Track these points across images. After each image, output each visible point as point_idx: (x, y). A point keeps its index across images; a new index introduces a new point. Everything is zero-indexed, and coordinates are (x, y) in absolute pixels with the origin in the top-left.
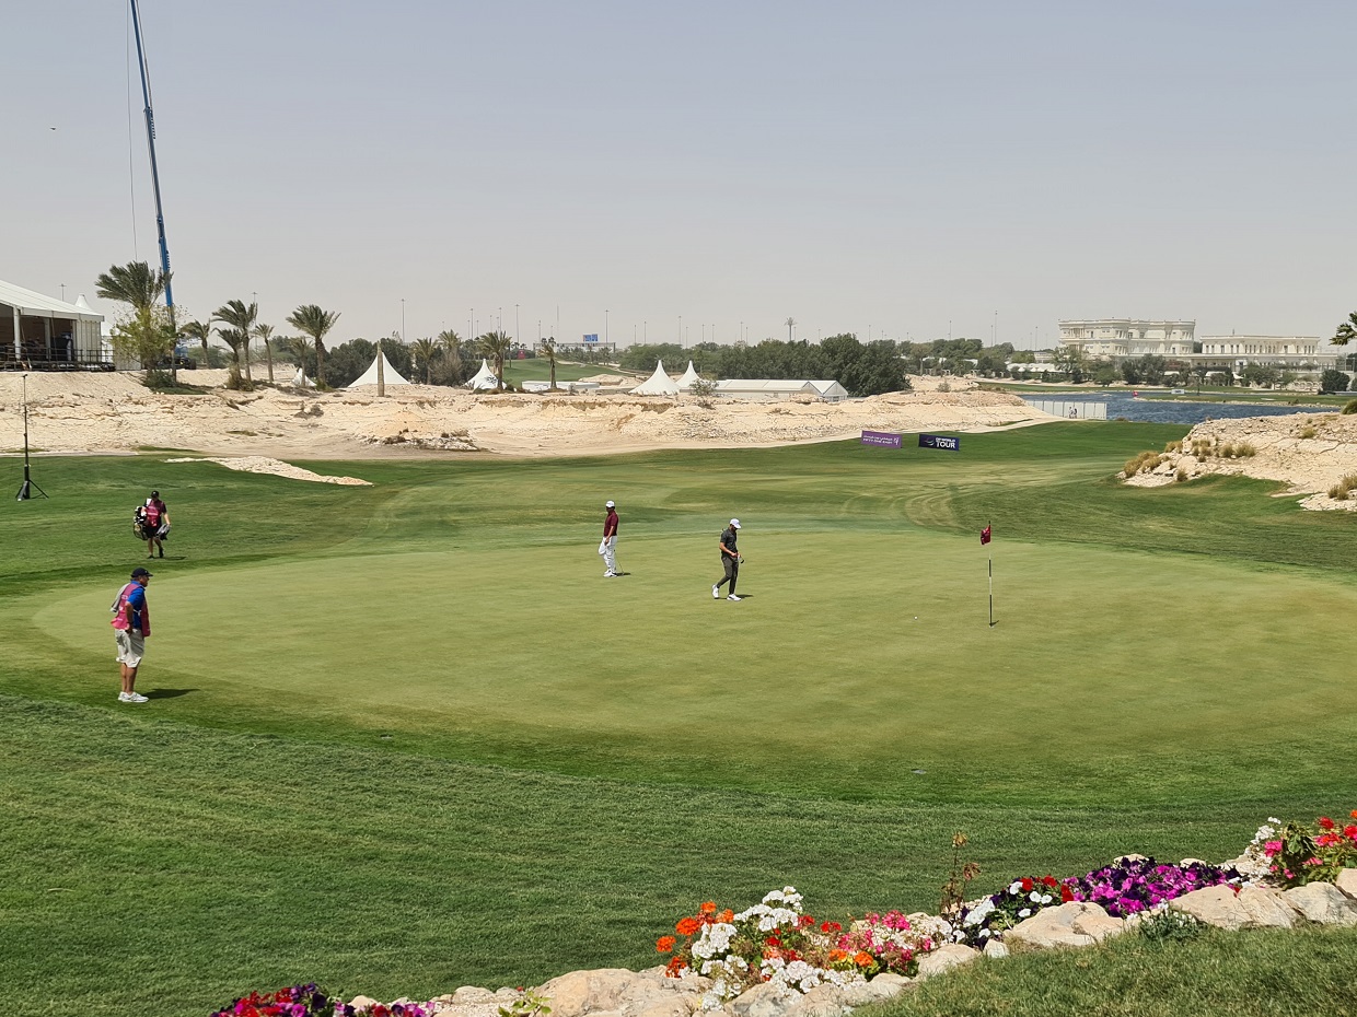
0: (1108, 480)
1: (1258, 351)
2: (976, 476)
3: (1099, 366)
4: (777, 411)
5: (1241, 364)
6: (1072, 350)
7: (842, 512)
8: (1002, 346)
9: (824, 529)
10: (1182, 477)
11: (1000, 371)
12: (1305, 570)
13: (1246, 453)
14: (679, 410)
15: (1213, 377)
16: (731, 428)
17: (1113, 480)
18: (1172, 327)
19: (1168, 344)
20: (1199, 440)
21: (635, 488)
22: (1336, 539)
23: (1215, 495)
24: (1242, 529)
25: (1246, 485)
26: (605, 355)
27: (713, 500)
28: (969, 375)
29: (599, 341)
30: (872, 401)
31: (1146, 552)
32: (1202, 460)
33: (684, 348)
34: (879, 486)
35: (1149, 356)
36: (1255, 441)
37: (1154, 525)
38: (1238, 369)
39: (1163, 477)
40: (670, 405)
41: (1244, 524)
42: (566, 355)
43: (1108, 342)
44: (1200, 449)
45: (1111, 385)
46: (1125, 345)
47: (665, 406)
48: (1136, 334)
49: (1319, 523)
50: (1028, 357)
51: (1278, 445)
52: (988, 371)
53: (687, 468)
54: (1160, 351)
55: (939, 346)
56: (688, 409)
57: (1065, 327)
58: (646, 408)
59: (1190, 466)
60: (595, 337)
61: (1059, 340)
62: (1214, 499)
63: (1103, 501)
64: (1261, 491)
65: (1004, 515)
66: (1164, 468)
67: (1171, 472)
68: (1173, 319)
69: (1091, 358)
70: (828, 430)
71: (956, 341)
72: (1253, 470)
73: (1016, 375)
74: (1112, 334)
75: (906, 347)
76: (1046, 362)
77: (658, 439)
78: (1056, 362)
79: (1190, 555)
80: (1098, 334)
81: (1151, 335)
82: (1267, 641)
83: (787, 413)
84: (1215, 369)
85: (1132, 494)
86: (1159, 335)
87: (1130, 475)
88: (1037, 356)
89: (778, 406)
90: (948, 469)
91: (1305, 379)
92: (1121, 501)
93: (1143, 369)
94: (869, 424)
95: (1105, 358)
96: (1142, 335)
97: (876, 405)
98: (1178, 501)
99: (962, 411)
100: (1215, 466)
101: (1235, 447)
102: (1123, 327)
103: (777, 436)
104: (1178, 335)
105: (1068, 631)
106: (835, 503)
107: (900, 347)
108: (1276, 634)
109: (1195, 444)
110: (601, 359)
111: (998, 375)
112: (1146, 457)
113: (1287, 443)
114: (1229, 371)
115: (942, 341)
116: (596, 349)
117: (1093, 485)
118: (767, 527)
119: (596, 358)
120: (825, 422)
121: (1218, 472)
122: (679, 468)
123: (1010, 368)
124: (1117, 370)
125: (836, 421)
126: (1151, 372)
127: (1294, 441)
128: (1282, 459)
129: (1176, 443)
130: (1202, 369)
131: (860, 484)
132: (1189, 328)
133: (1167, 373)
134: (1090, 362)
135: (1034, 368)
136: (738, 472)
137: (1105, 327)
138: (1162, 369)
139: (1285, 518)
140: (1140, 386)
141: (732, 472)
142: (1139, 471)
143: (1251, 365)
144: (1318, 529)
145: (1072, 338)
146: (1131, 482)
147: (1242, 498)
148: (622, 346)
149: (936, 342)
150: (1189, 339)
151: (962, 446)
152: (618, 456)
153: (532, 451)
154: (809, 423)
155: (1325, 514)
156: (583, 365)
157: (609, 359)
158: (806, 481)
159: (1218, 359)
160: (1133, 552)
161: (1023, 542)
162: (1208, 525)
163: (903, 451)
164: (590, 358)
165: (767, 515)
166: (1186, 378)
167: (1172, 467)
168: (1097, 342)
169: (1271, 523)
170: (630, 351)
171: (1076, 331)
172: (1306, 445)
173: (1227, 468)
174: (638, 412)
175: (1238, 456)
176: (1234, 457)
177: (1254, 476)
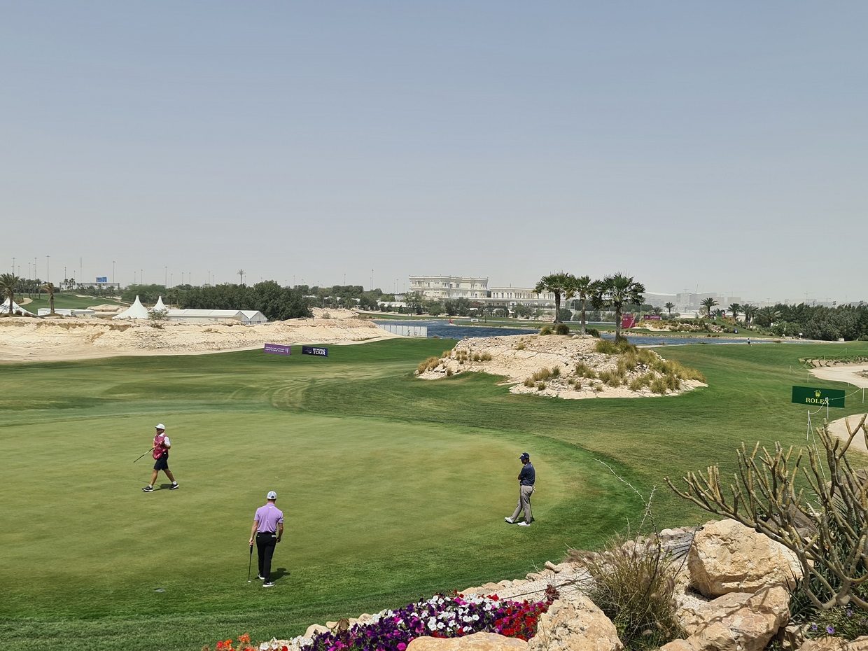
0: (409, 375)
1: (522, 297)
2: (330, 374)
3: (432, 304)
4: (209, 331)
5: (513, 304)
6: (417, 295)
7: (228, 399)
8: (375, 291)
9: (205, 411)
10: (450, 373)
11: (374, 306)
12: (493, 432)
13: (487, 358)
14: (135, 329)
15: (497, 312)
16: (172, 342)
17: (411, 375)
18: (475, 281)
19: (473, 291)
20: (460, 350)
21: (87, 383)
22: (523, 411)
23: (466, 384)
24: (473, 406)
25: (485, 378)
26: (111, 291)
27: (140, 392)
28: (354, 309)
29: (108, 282)
30: (277, 324)
31: (406, 422)
32: (461, 363)
33: (167, 288)
34: (264, 380)
35: (461, 299)
36: (492, 351)
37: (425, 404)
38: (511, 307)
39: (439, 373)
40: (130, 326)
41: (475, 403)
42: (82, 291)
43: (438, 290)
44: (461, 356)
45: (439, 316)
46: (448, 292)
47: (126, 327)
48: (454, 285)
49: (516, 402)
50: (391, 298)
51: (505, 354)
52: (366, 306)
53: (135, 369)
54: (468, 296)
55: (337, 289)
56: (142, 329)
57: (413, 280)
58: (113, 328)
59: (454, 366)
60: (105, 279)
61: (409, 288)
62: (465, 387)
63: (400, 389)
64: (493, 382)
65: (336, 398)
66: (440, 368)
67: (444, 370)
68: (476, 277)
69: (427, 299)
70: (244, 344)
71: (347, 287)
72: (490, 369)
73: (383, 309)
74: (440, 285)
75: (315, 290)
76: (401, 301)
77: (118, 349)
78: (407, 301)
79: (432, 423)
80: (432, 285)
81: (462, 286)
82: (449, 479)
83: (216, 332)
84: (499, 307)
85: (419, 384)
86: (467, 286)
87: (421, 372)
88: (396, 298)
89: (210, 327)
90: (315, 368)
91: (549, 314)
92: (412, 389)
93: (457, 307)
94: (272, 339)
95: (436, 299)
96: (458, 286)
97: (278, 327)
98: (444, 388)
99: (337, 331)
100: (469, 366)
101: (480, 355)
102: (447, 281)
103: (208, 347)
104: (478, 287)
105: (326, 478)
106: (227, 392)
107: (311, 290)
108: (456, 475)
109: (458, 353)
110: (108, 294)
111: (372, 309)
112: (431, 361)
113: (509, 353)
114: (506, 309)
115: (338, 287)
116: (104, 288)
117: (400, 379)
118: (166, 410)
119: (104, 293)
120: (242, 338)
121: (470, 370)
122: (129, 369)
123: (379, 304)
124: (443, 307)
125: (250, 337)
126: (462, 308)
127: (513, 351)
128: (506, 362)
129: (448, 352)
130: (491, 307)
131: (252, 379)
132: (485, 283)
133: (471, 309)
134: (426, 301)
135: (394, 304)
136: (171, 371)
137: (436, 280)
138: (468, 307)
139: (499, 399)
140: (456, 317)
141: (167, 371)
142: (427, 370)
143: (519, 305)
144: (516, 405)
145: (417, 287)
146: (422, 376)
147: (480, 386)
148: (123, 287)
149: (334, 287)
150: (484, 289)
151: (330, 354)
152: (87, 360)
153: (24, 357)
154: (231, 338)
155: (522, 396)
156: (95, 298)
157: (114, 294)
158: (216, 377)
159: (500, 301)
160: (399, 422)
161: (334, 417)
162: (455, 404)
163: (291, 357)
164: (100, 294)
165: (173, 401)
166: (481, 313)
167: (444, 367)
168: (432, 289)
169: (490, 402)
170: (129, 289)
171: (419, 282)
172: (520, 354)
173: (475, 368)
174: (107, 331)
175: (482, 361)
176: (480, 361)
177: (490, 373)
